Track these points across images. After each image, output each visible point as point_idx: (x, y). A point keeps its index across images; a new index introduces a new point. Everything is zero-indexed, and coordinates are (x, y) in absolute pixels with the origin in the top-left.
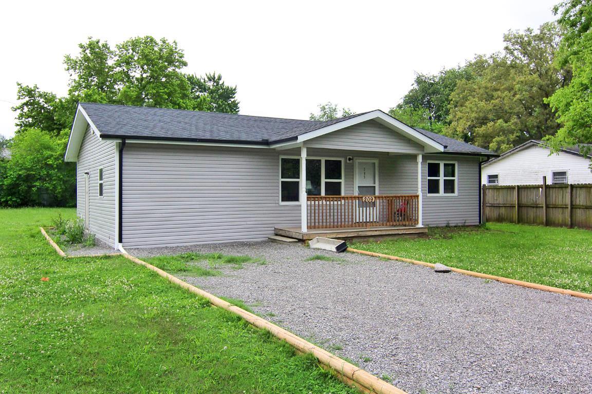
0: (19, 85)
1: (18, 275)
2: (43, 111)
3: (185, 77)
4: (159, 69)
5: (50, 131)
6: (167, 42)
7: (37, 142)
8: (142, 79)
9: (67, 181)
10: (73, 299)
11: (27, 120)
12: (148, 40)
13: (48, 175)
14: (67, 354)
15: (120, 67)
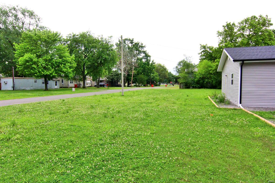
0: (200, 45)
1: (202, 112)
2: (208, 53)
3: (271, 31)
4: (258, 29)
5: (211, 60)
6: (262, 16)
7: (206, 65)
8: (250, 35)
9: (217, 79)
10: (223, 124)
11: (203, 57)
12: (253, 17)
13: (210, 77)
14: (223, 145)
15: (240, 31)
